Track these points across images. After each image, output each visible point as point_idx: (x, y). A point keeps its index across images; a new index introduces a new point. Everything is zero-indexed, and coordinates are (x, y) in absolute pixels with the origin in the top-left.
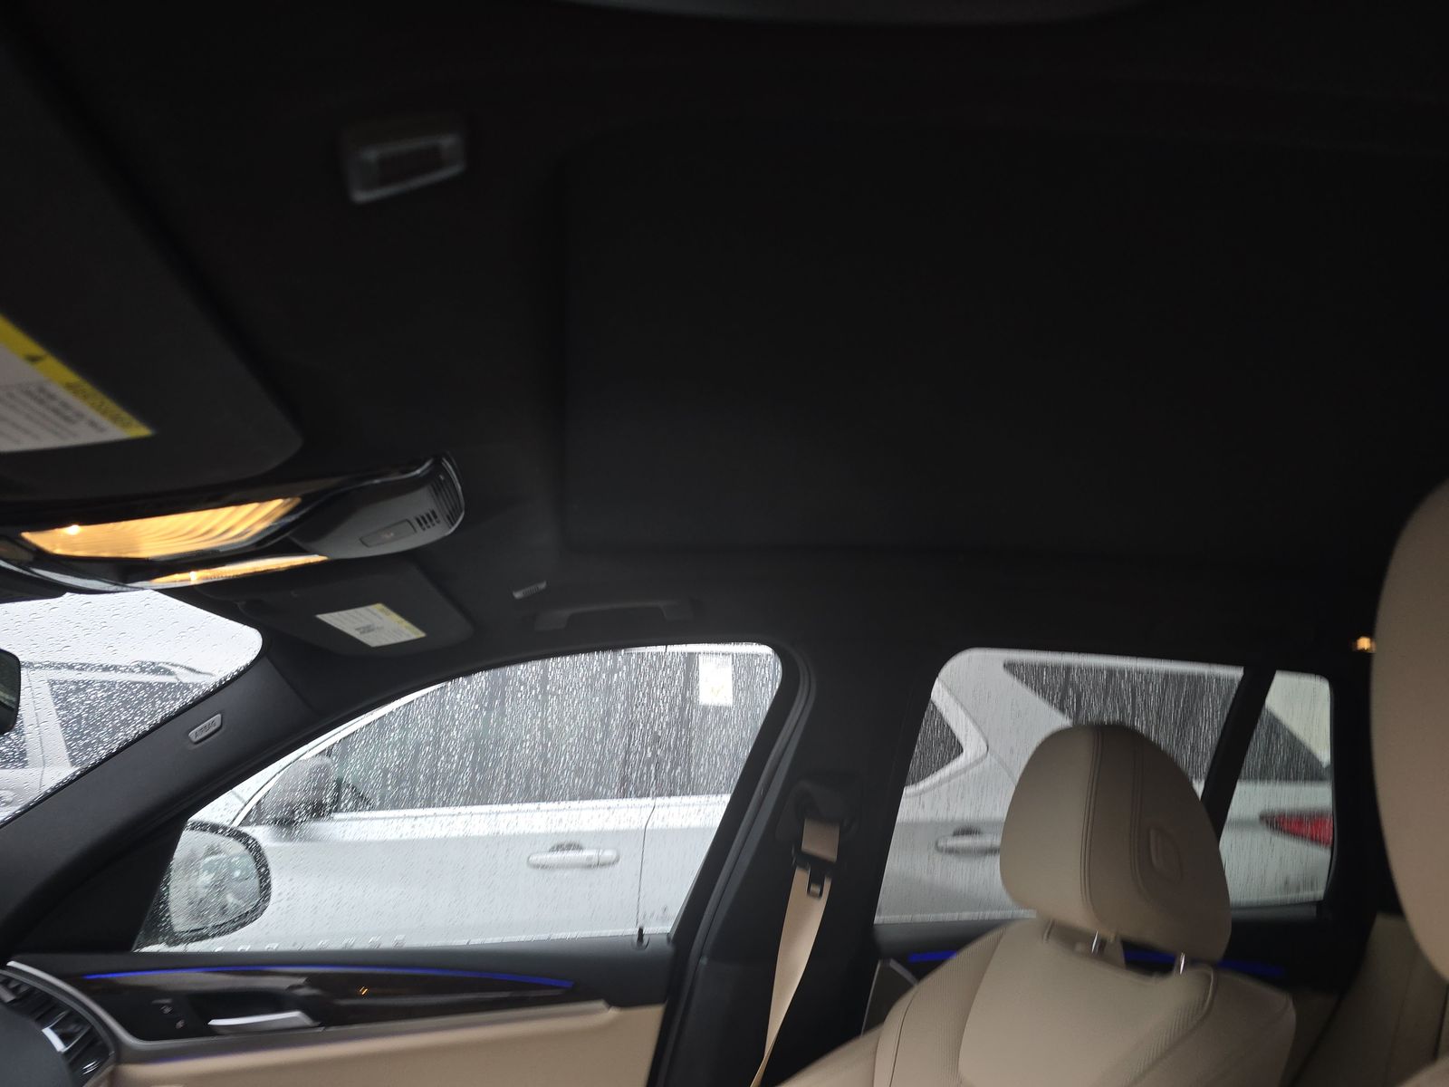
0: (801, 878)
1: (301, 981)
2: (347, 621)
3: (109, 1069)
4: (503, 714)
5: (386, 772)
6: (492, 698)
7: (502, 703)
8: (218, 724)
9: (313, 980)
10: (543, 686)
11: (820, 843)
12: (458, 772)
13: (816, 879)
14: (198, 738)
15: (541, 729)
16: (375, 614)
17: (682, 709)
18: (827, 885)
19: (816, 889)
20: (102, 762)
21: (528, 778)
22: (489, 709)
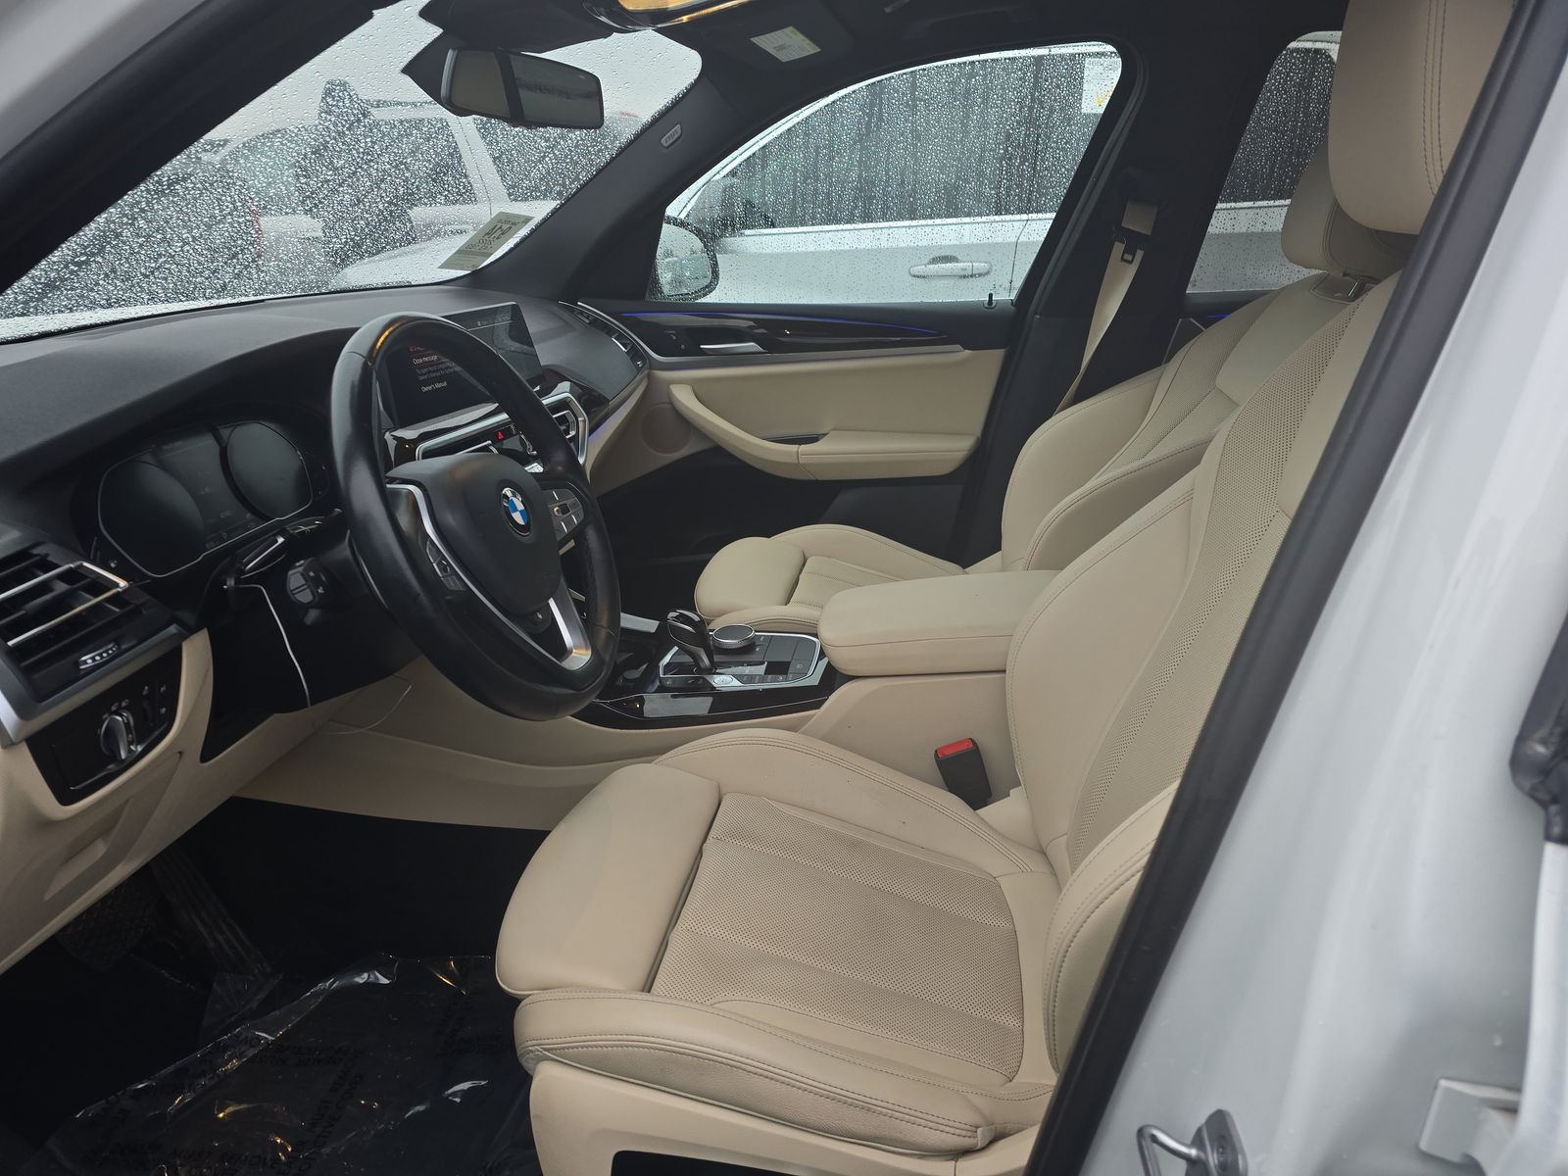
0: (1118, 248)
1: (751, 323)
2: (768, 42)
3: (646, 372)
4: (880, 119)
5: (795, 170)
6: (872, 105)
7: (880, 109)
8: (679, 132)
9: (759, 323)
10: (912, 93)
11: (1138, 220)
12: (848, 170)
13: (1130, 250)
14: (669, 143)
15: (912, 132)
16: (788, 35)
17: (1031, 109)
18: (1140, 254)
19: (1128, 257)
20: (608, 164)
21: (903, 174)
22: (870, 116)
